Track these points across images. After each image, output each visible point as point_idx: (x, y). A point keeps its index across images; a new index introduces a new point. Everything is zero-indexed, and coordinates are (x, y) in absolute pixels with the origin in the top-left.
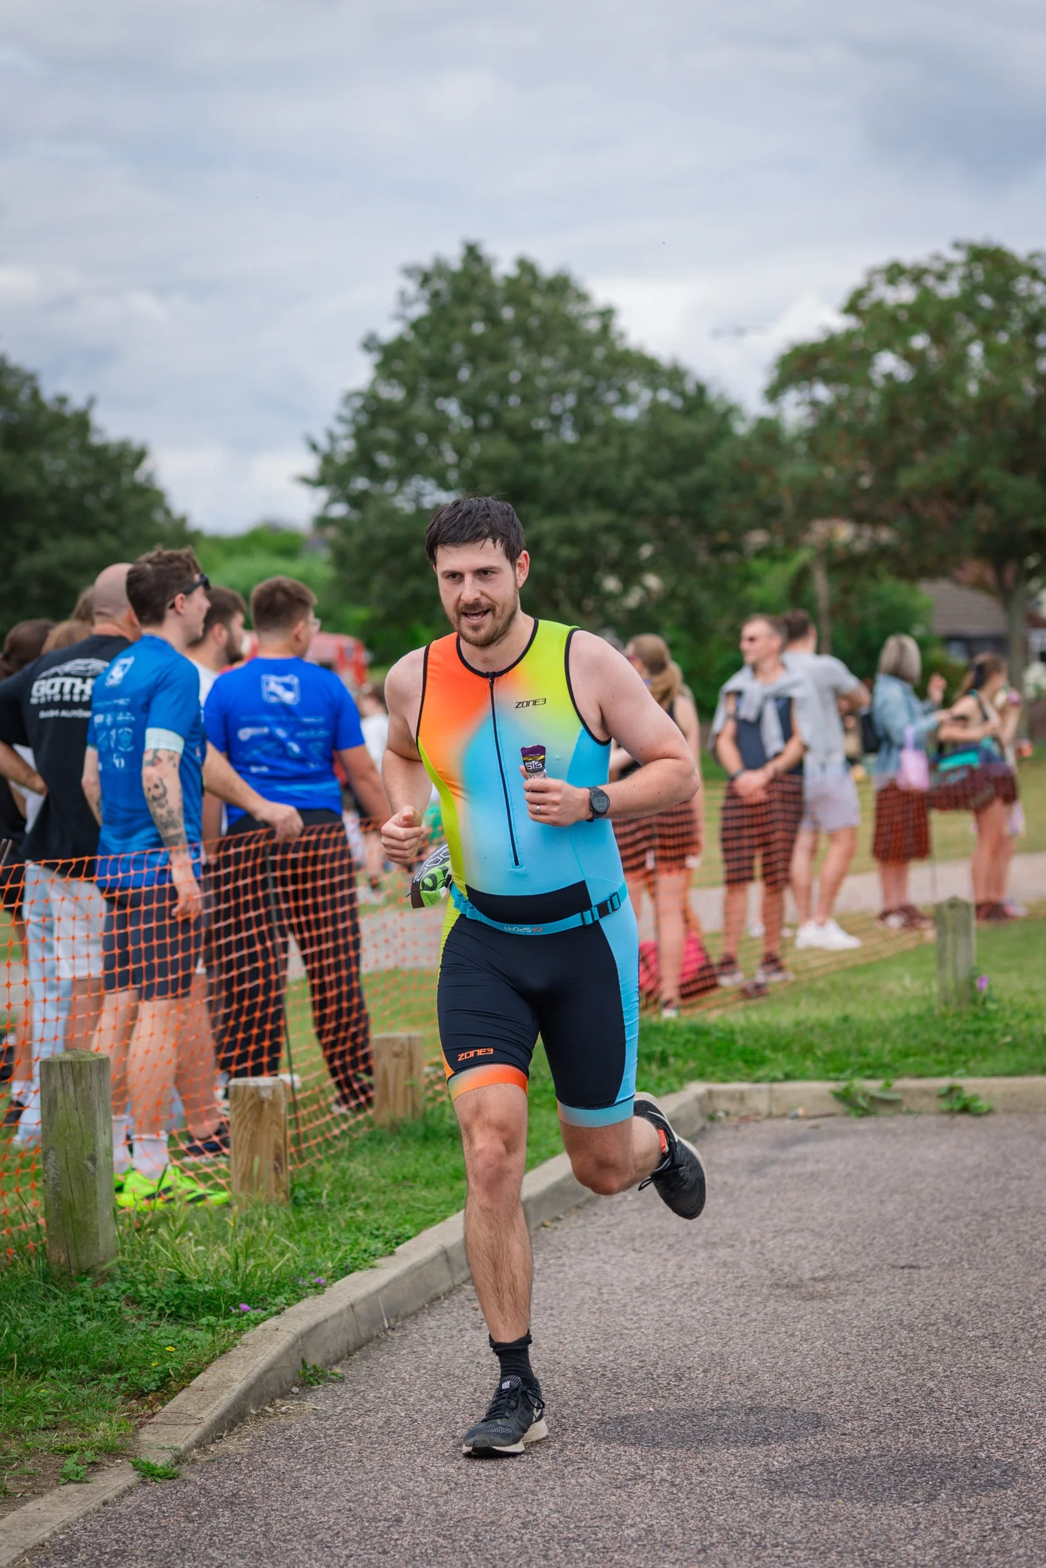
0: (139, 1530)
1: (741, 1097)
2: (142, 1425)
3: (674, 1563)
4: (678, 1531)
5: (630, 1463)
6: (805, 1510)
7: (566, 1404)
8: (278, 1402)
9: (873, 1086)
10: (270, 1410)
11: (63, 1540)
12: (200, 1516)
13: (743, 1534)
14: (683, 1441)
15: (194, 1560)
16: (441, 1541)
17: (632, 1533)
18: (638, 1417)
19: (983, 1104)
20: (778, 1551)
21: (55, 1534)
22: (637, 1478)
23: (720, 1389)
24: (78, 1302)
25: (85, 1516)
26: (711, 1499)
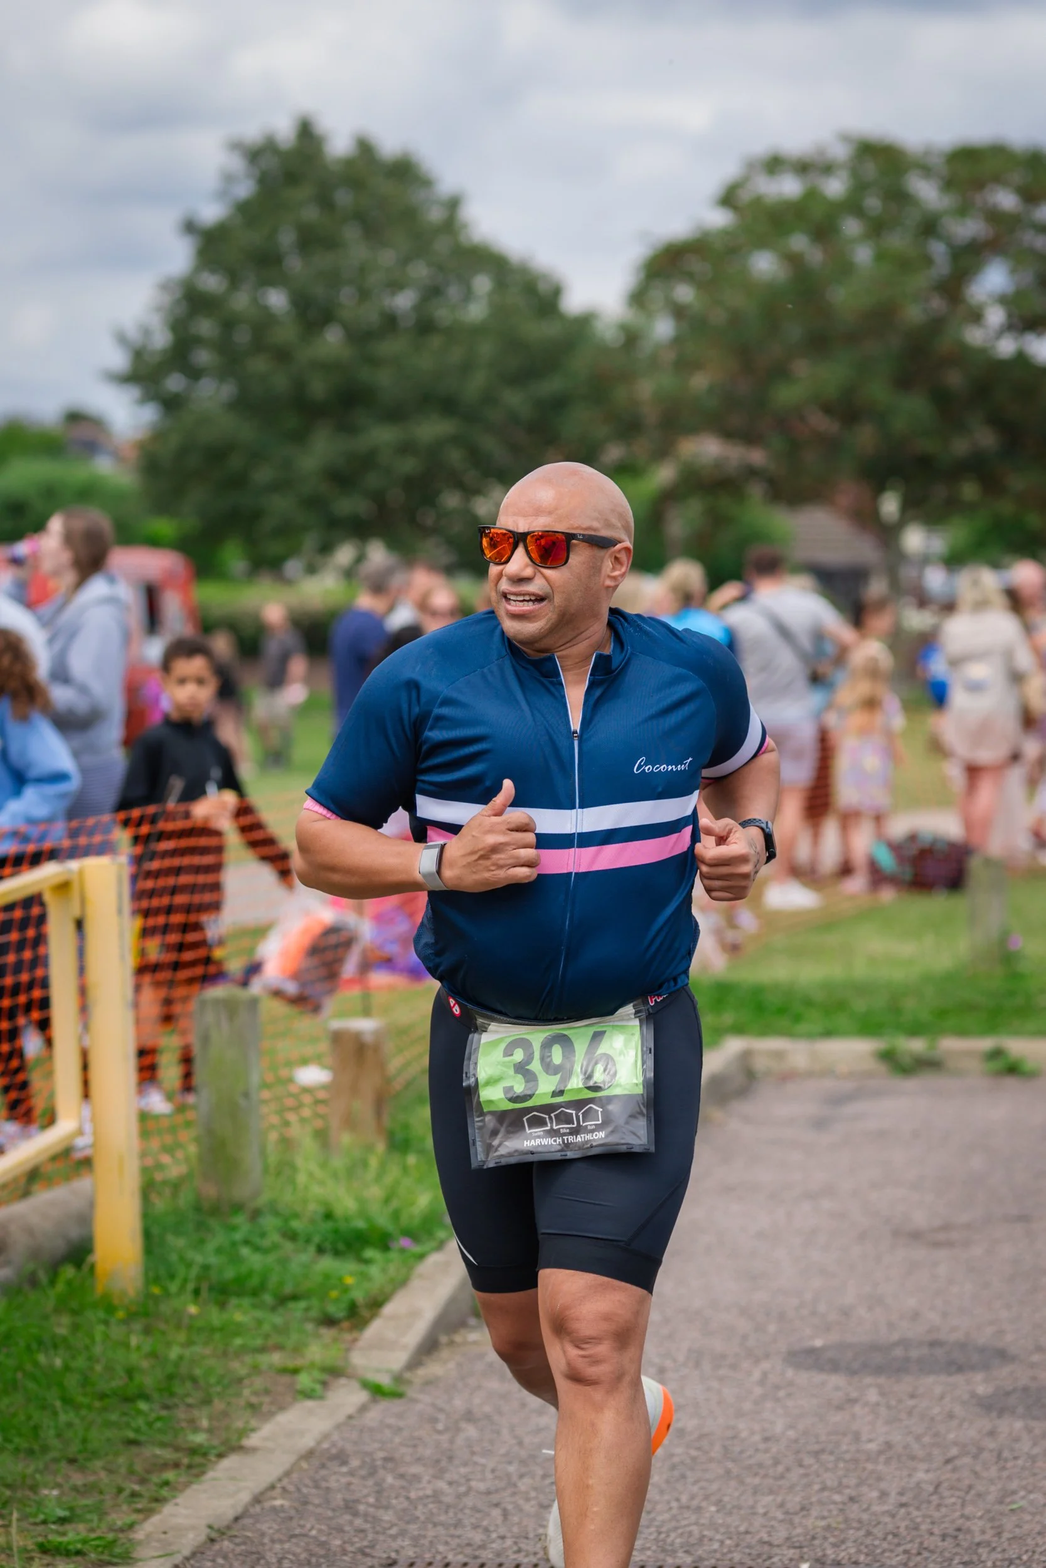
0: (397, 1440)
1: (779, 1055)
2: (348, 1350)
3: (927, 1471)
4: (915, 1447)
5: (837, 1388)
6: (1029, 1430)
7: (745, 1337)
8: (463, 1331)
9: (917, 1045)
10: (458, 1338)
11: (328, 1450)
12: (447, 1429)
13: (981, 1450)
14: (879, 1370)
15: (465, 1464)
16: (694, 1453)
17: (872, 1447)
18: (823, 1349)
19: (1029, 1065)
20: (1020, 1462)
21: (319, 1443)
22: (853, 1401)
23: (891, 1325)
24: (238, 1236)
25: (338, 1427)
26: (932, 1419)
